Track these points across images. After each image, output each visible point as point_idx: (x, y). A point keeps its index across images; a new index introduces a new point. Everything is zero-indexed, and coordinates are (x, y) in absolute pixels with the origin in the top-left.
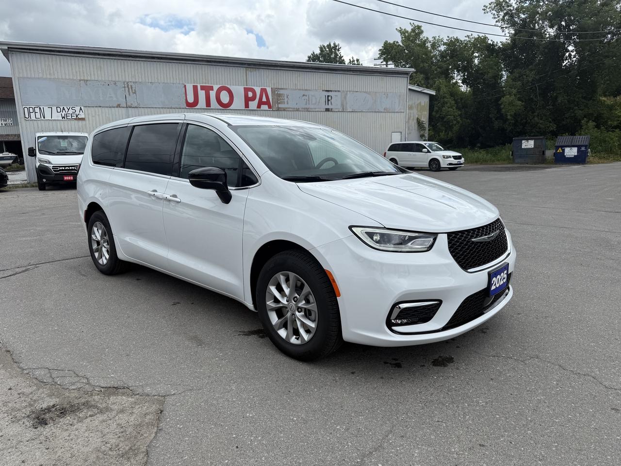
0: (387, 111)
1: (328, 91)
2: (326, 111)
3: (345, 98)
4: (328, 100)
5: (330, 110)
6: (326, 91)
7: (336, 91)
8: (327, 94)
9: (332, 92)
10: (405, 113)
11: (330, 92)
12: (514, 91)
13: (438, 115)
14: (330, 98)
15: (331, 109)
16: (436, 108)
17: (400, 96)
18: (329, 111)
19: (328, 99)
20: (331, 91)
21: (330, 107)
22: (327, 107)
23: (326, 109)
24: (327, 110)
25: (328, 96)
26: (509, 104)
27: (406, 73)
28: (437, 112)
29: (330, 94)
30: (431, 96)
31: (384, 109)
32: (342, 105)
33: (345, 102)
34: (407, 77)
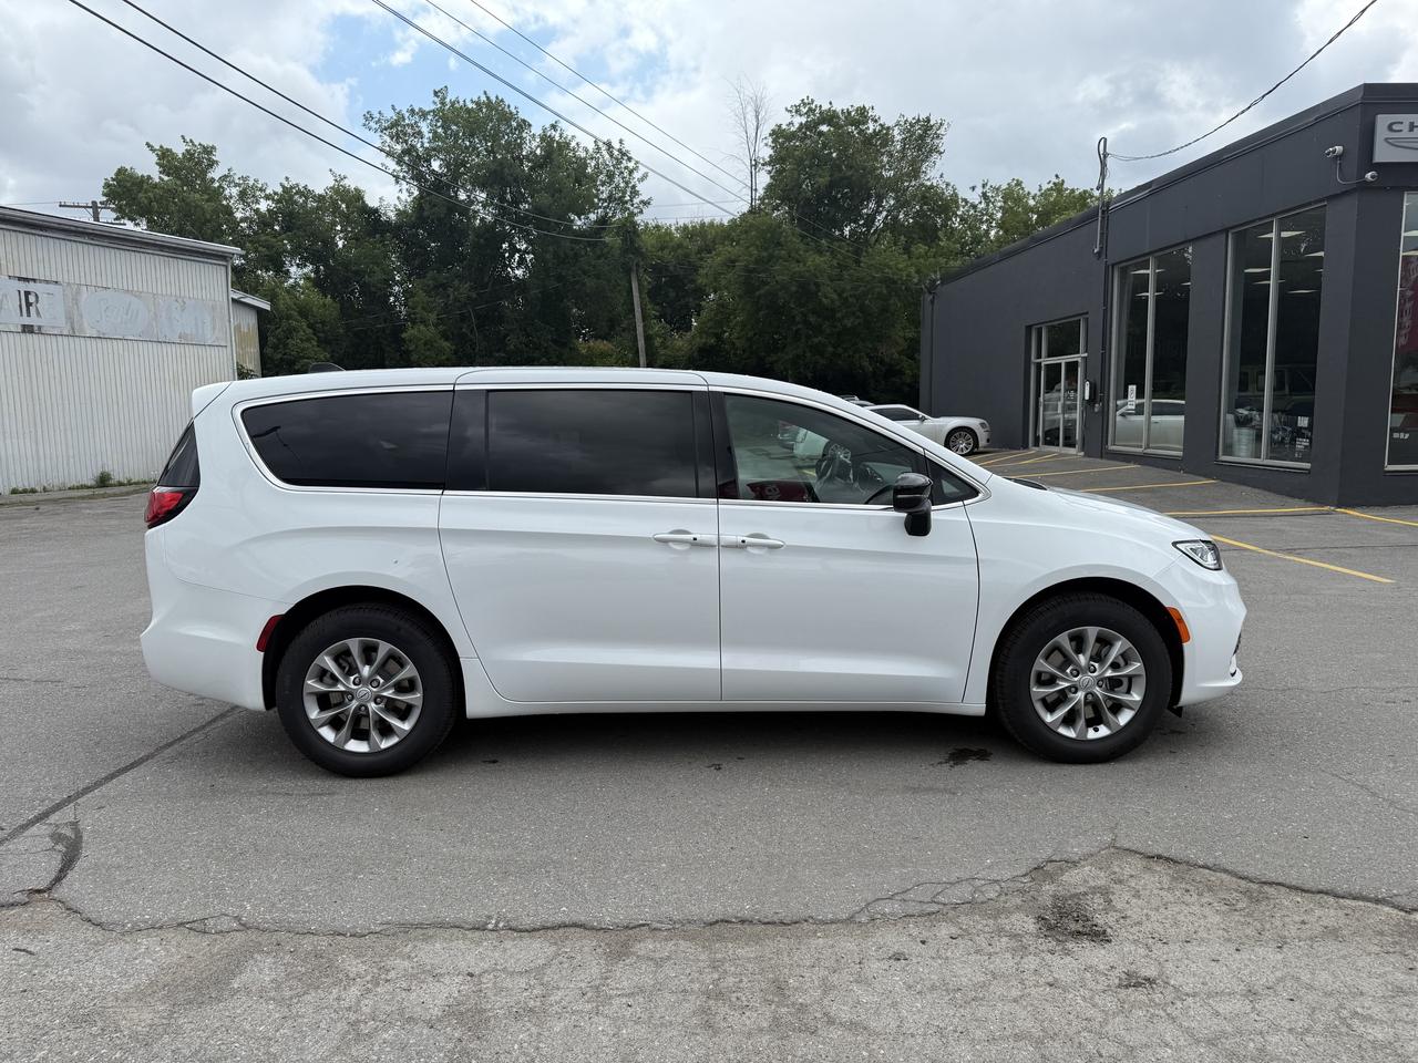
0: (184, 341)
1: (26, 280)
2: (24, 331)
3: (76, 300)
4: (29, 305)
5: (36, 328)
6: (20, 279)
7: (47, 282)
8: (24, 287)
9: (38, 284)
10: (229, 348)
11: (32, 283)
12: (433, 317)
13: (279, 356)
14: (32, 299)
15: (40, 328)
16: (271, 340)
17: (214, 308)
18: (32, 332)
19: (28, 302)
20: (34, 280)
21: (33, 320)
22: (27, 321)
23: (24, 326)
24: (28, 329)
25: (27, 294)
26: (425, 344)
27: (223, 257)
28: (276, 347)
29: (31, 287)
30: (259, 311)
31: (180, 337)
32: (70, 319)
33: (76, 312)
34: (227, 267)
